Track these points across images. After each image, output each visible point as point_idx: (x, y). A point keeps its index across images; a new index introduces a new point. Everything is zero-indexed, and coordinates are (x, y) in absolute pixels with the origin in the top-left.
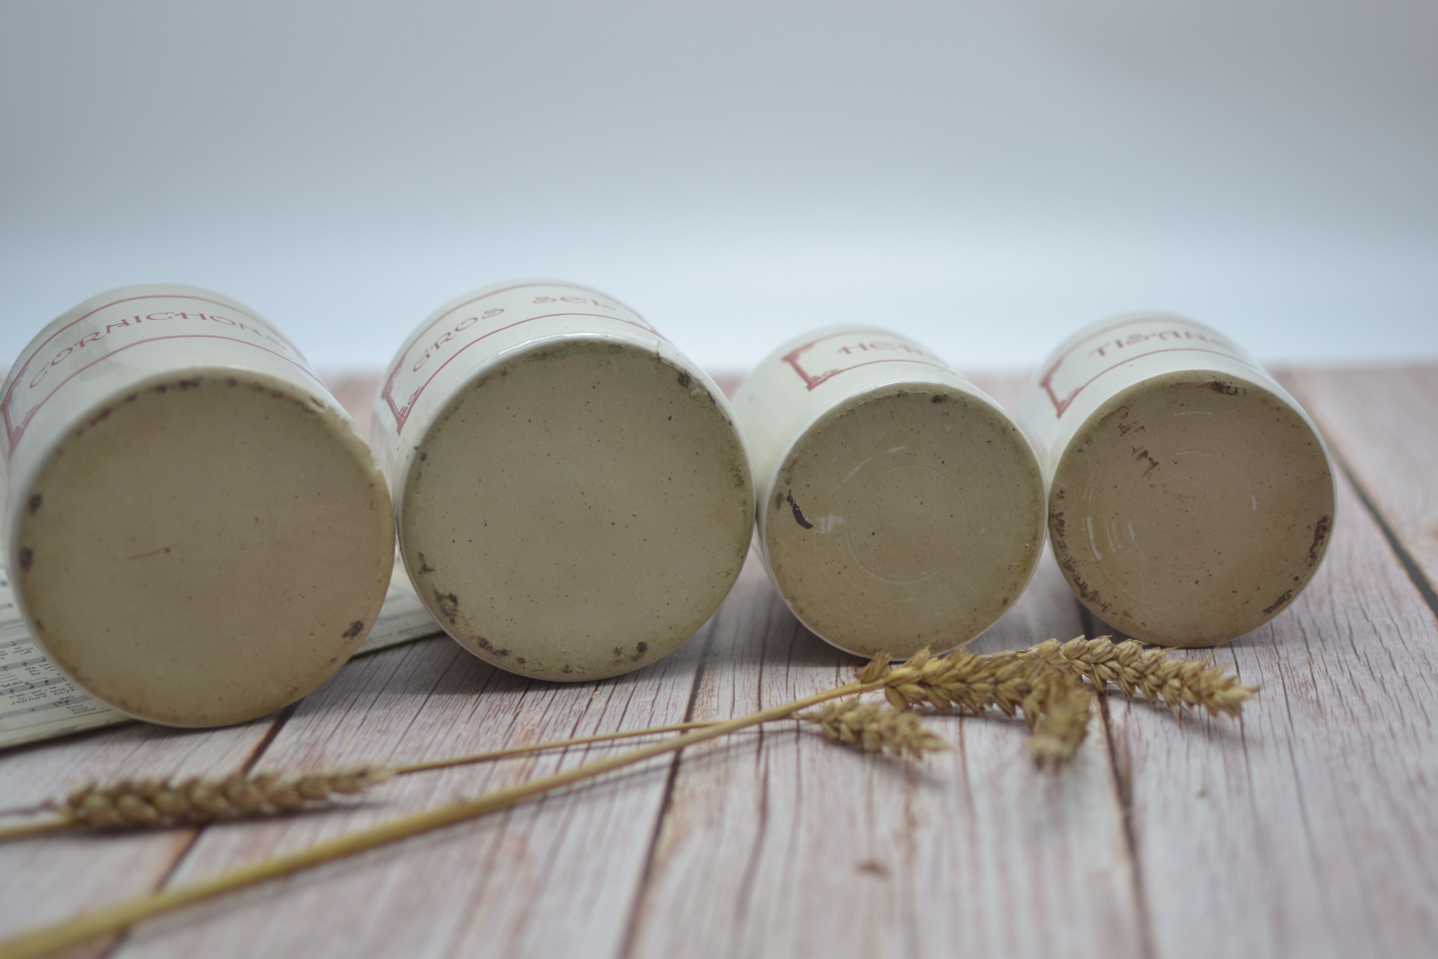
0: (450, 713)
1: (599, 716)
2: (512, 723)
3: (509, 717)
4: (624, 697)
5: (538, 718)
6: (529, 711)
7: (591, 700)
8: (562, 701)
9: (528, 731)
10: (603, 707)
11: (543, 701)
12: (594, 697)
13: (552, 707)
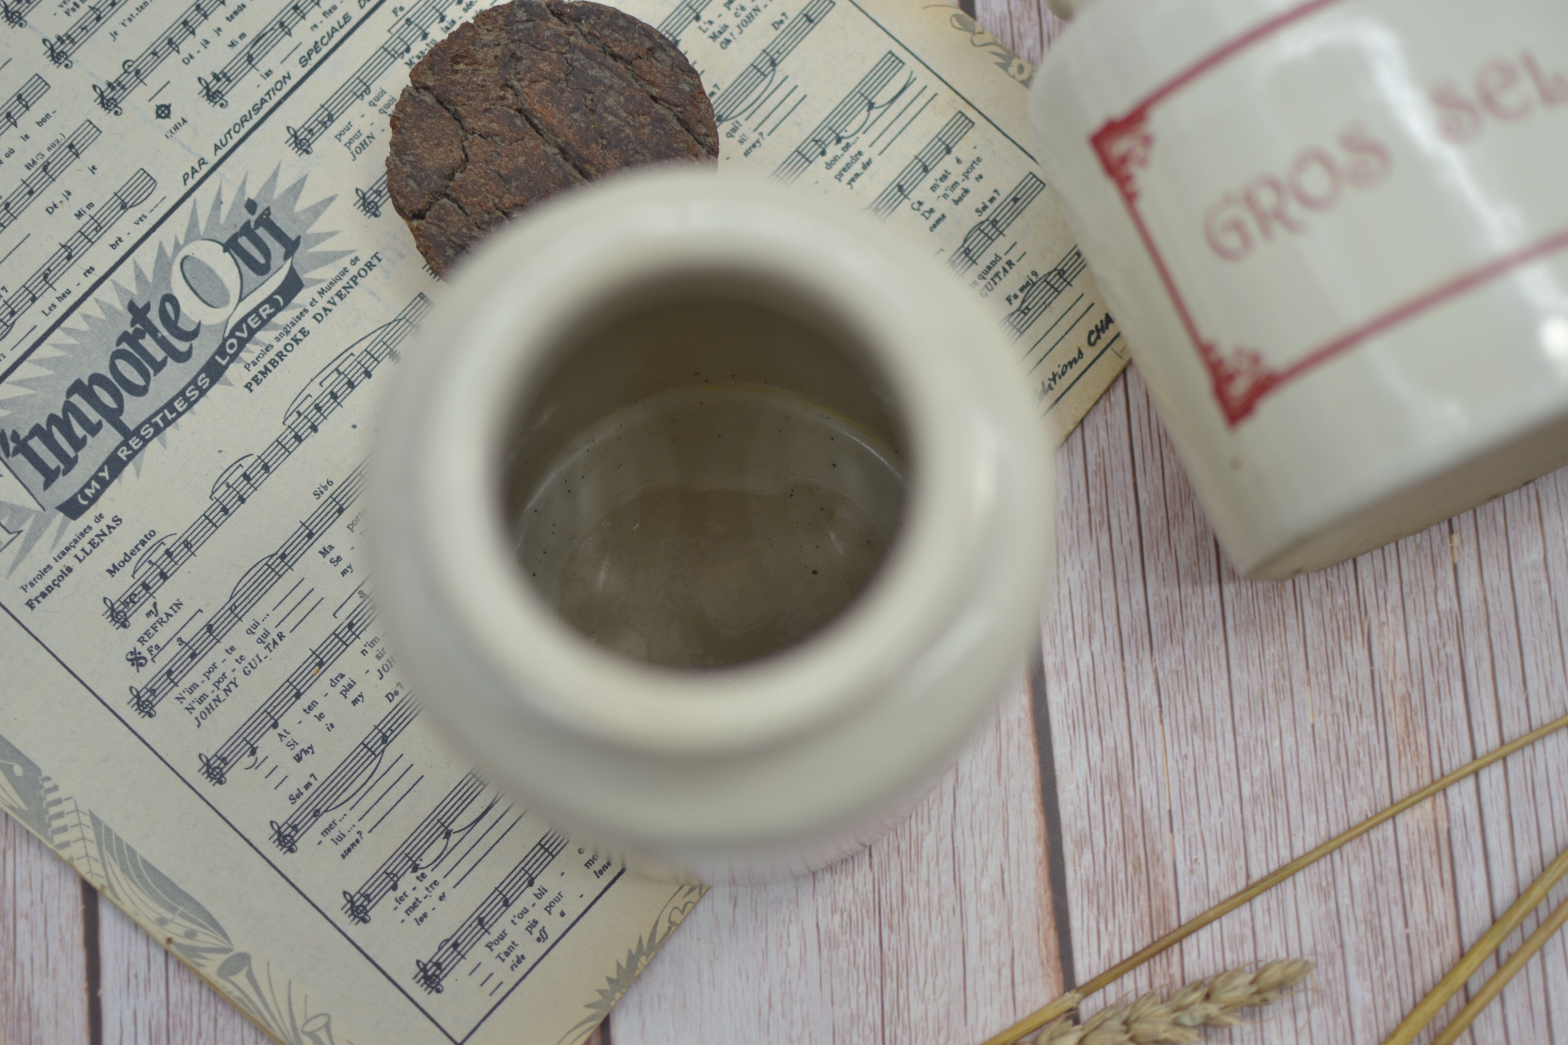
0: (1272, 649)
1: (1485, 630)
2: (1372, 673)
3: (1361, 654)
4: (1499, 551)
5: (1401, 645)
6: (1381, 624)
7: (1455, 567)
8: (1416, 579)
9: (1403, 699)
10: (1481, 597)
11: (1389, 582)
12: (1457, 558)
13: (1409, 604)
